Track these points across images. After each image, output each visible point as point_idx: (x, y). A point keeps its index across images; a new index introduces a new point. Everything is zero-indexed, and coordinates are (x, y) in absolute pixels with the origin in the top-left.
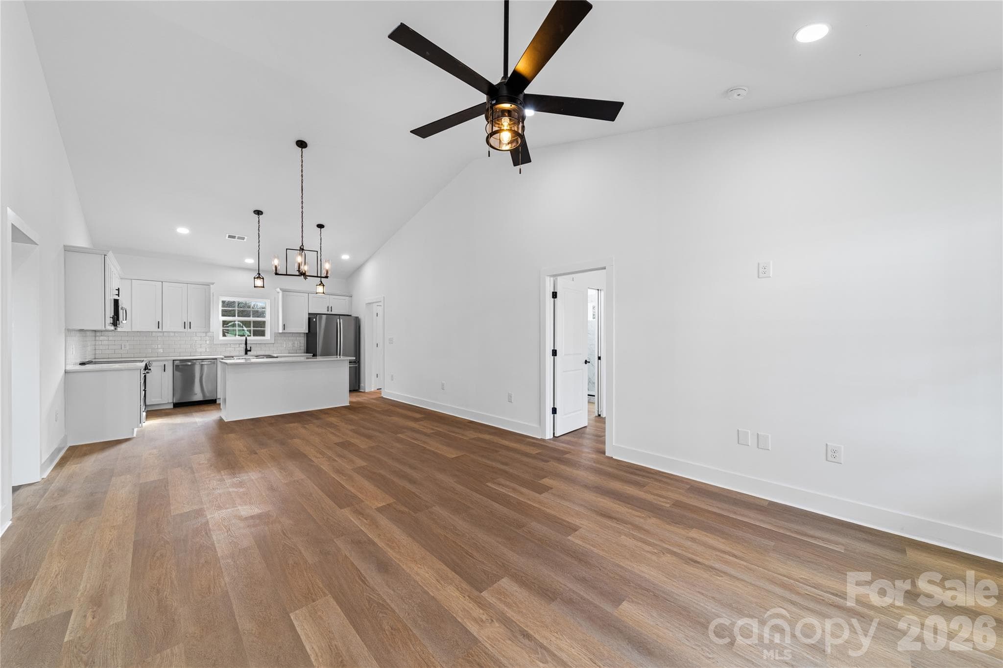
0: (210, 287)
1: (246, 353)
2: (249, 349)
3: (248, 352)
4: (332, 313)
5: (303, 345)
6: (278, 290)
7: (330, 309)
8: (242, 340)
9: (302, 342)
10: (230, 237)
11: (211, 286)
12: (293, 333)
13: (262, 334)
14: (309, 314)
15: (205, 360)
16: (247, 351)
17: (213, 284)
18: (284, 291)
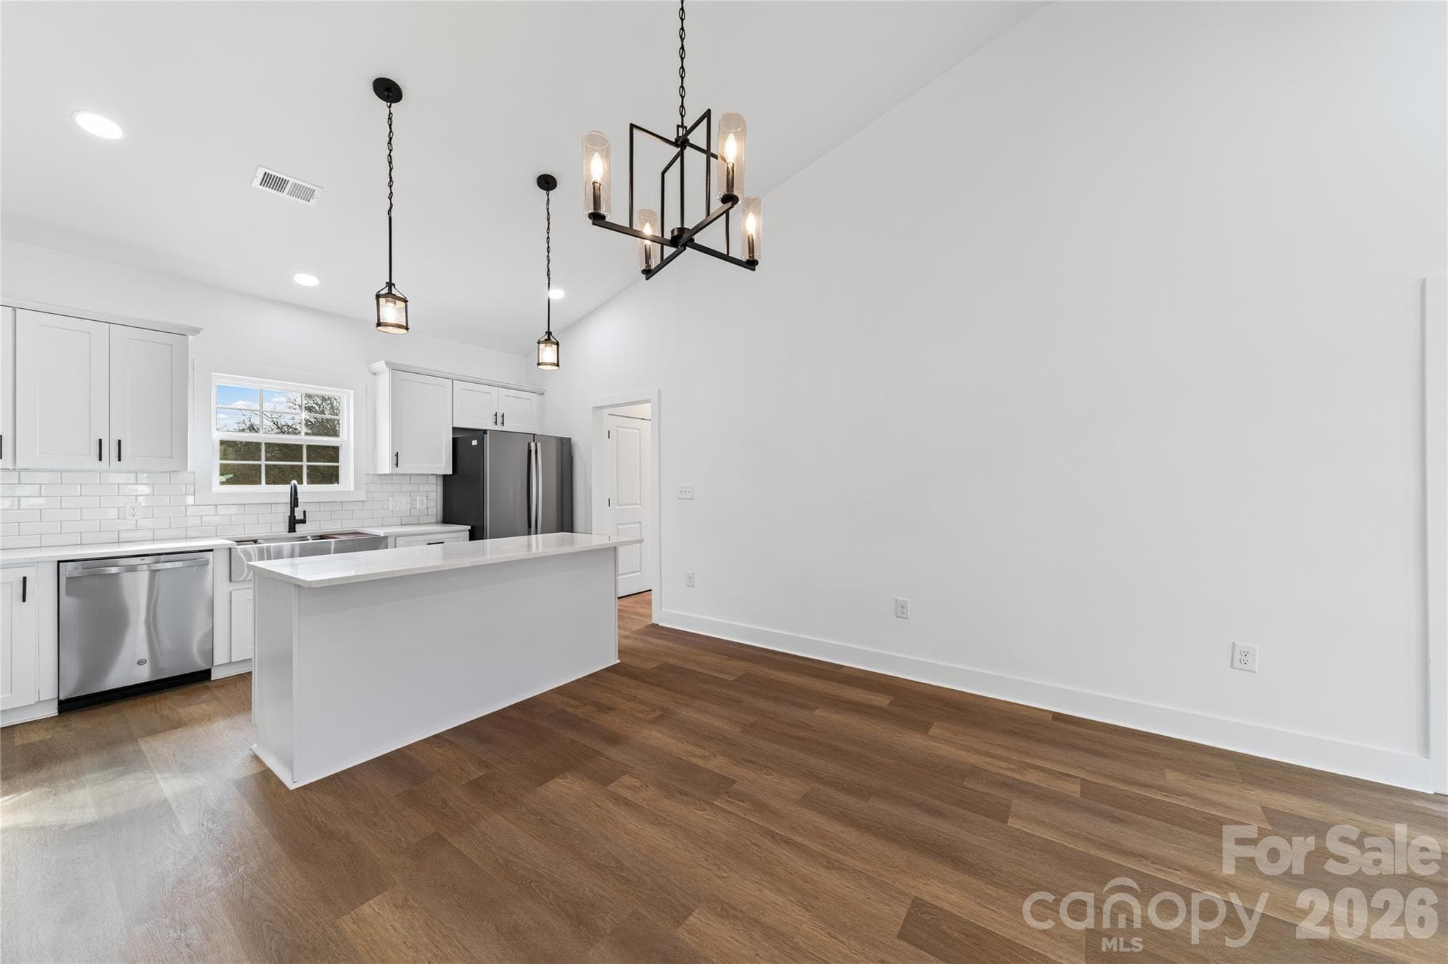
0: (187, 339)
1: (292, 529)
2: (299, 516)
3: (298, 526)
4: (504, 429)
5: (433, 503)
6: (380, 366)
7: (500, 421)
8: (278, 494)
9: (432, 498)
10: (268, 180)
11: (190, 338)
12: (410, 475)
13: (331, 476)
14: (454, 429)
15: (163, 558)
16: (293, 523)
17: (196, 331)
18: (395, 368)
